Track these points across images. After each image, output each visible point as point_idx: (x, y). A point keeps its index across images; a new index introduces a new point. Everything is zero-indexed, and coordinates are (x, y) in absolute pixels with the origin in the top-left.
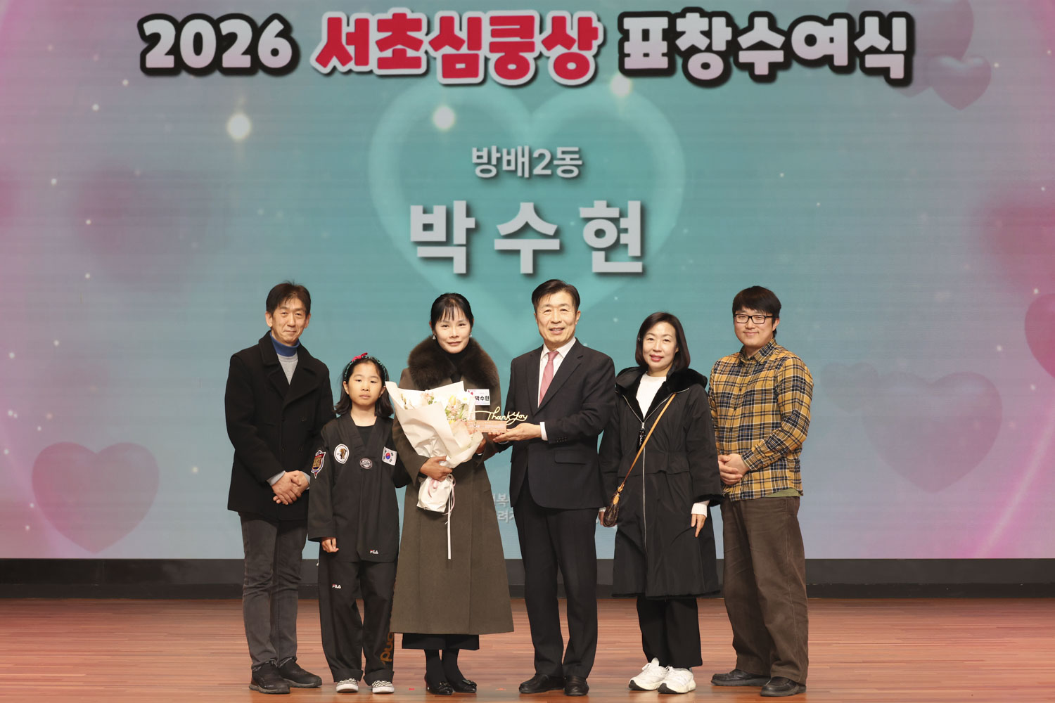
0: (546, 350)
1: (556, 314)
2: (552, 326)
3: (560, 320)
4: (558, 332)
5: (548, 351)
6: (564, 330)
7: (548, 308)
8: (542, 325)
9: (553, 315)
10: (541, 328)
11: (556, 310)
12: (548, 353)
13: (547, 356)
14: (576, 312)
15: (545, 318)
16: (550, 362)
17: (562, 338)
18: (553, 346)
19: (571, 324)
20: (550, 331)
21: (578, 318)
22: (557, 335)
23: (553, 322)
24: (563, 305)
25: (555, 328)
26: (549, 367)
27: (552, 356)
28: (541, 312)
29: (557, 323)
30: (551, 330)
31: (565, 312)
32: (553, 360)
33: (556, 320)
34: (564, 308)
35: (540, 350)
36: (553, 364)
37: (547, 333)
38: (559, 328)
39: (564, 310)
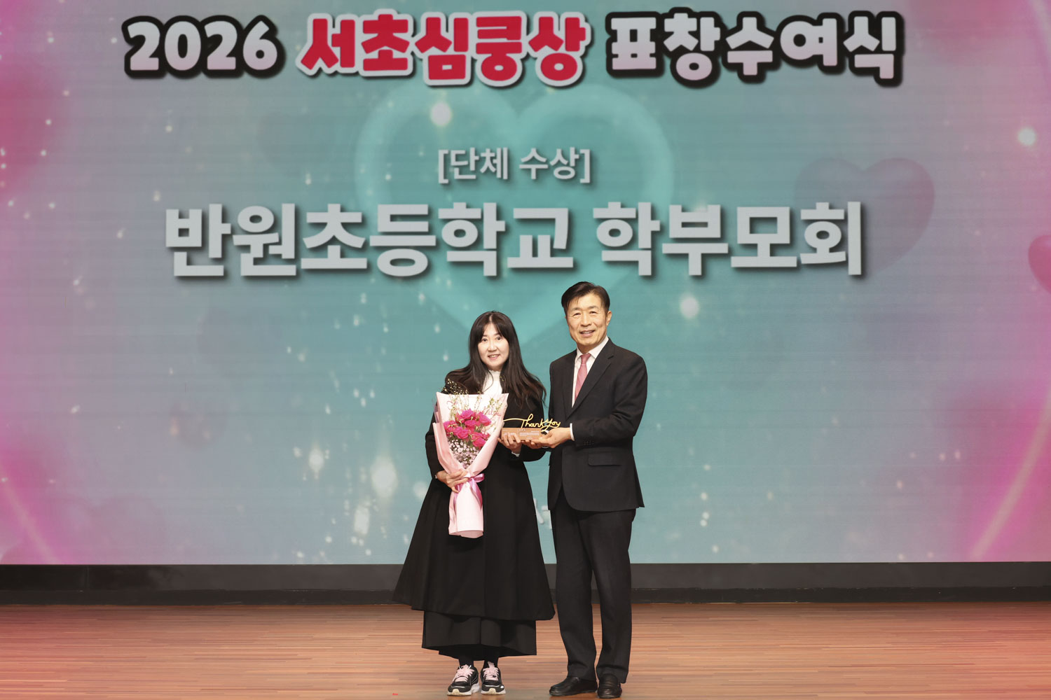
0: (579, 354)
1: (585, 317)
2: (582, 329)
3: (589, 323)
4: (589, 335)
5: (581, 354)
6: (594, 333)
7: (577, 312)
8: (572, 328)
9: (583, 318)
10: (572, 331)
11: (585, 313)
12: (581, 356)
13: (580, 360)
14: (606, 315)
15: (575, 321)
16: (583, 365)
17: (592, 340)
18: (585, 349)
19: (601, 326)
20: (581, 335)
21: (609, 319)
22: (587, 337)
23: (583, 326)
25: (585, 331)
26: (582, 369)
27: (584, 359)
28: (571, 315)
29: (587, 326)
30: (582, 333)
31: (594, 314)
32: (585, 363)
33: (586, 323)
34: (593, 310)
35: (575, 353)
36: (586, 366)
37: (578, 337)
38: (589, 331)
39: (594, 312)
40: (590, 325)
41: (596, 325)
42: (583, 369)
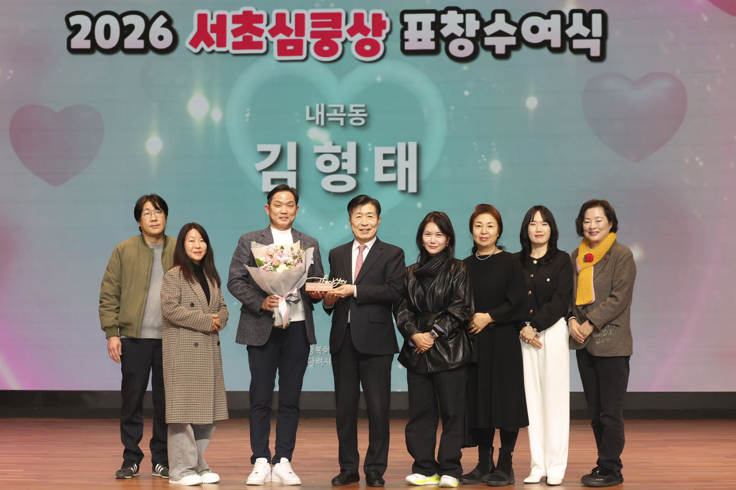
0: (358, 245)
1: (365, 219)
2: (362, 228)
3: (367, 224)
4: (366, 232)
5: (360, 245)
6: (370, 231)
7: (359, 215)
8: (354, 226)
9: (363, 220)
10: (354, 229)
11: (364, 216)
12: (359, 247)
13: (358, 249)
14: (378, 219)
15: (357, 222)
16: (361, 253)
17: (368, 236)
18: (363, 241)
19: (374, 227)
21: (379, 222)
22: (365, 233)
23: (362, 225)
24: (370, 213)
25: (363, 229)
26: (358, 256)
27: (361, 249)
28: (354, 217)
29: (365, 226)
32: (363, 252)
33: (364, 224)
34: (370, 215)
37: (358, 233)
38: (366, 229)
39: (370, 217)
40: (367, 225)
41: (371, 225)
42: (360, 256)
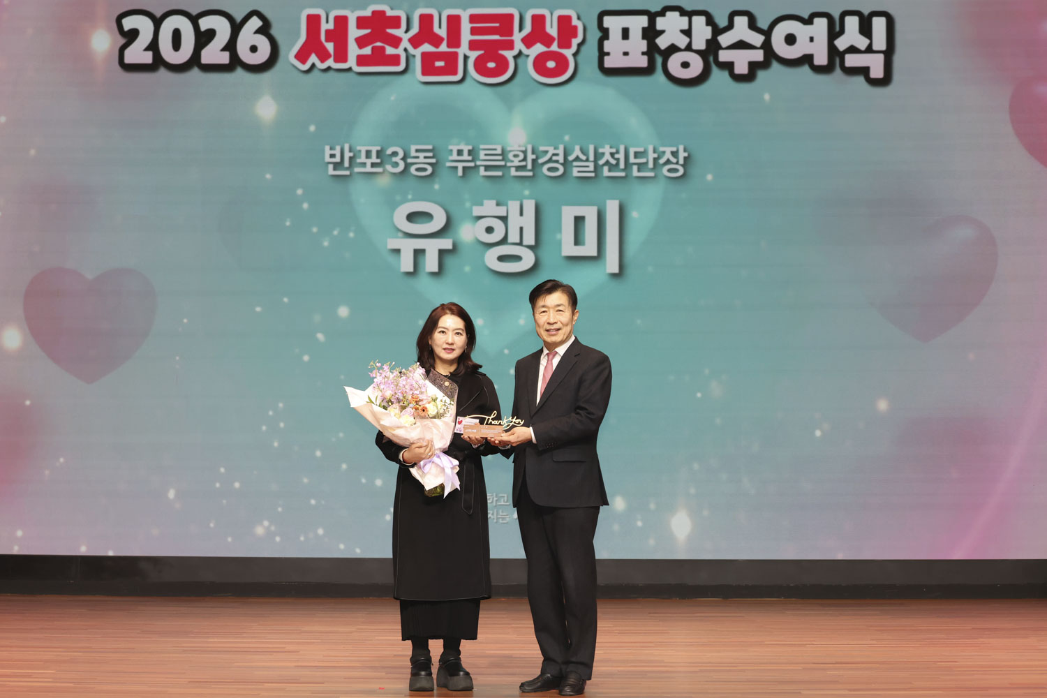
0: (546, 351)
1: (552, 315)
2: (548, 327)
3: (555, 321)
4: (555, 333)
5: (548, 352)
6: (560, 331)
7: (544, 309)
8: (539, 326)
9: (549, 316)
10: (538, 329)
11: (551, 311)
12: (547, 354)
13: (546, 358)
14: (573, 314)
15: (542, 319)
16: (549, 362)
17: (558, 338)
18: (551, 347)
19: (567, 325)
20: (546, 332)
21: (576, 318)
22: (553, 335)
23: (549, 323)
25: (551, 329)
26: (547, 367)
27: (551, 356)
28: (538, 313)
29: (552, 324)
30: (548, 331)
31: (561, 312)
32: (552, 360)
33: (552, 321)
34: (560, 308)
35: (541, 351)
36: (552, 363)
37: (544, 334)
38: (555, 329)
39: (560, 311)
40: (556, 323)
41: (561, 322)
42: (549, 366)
